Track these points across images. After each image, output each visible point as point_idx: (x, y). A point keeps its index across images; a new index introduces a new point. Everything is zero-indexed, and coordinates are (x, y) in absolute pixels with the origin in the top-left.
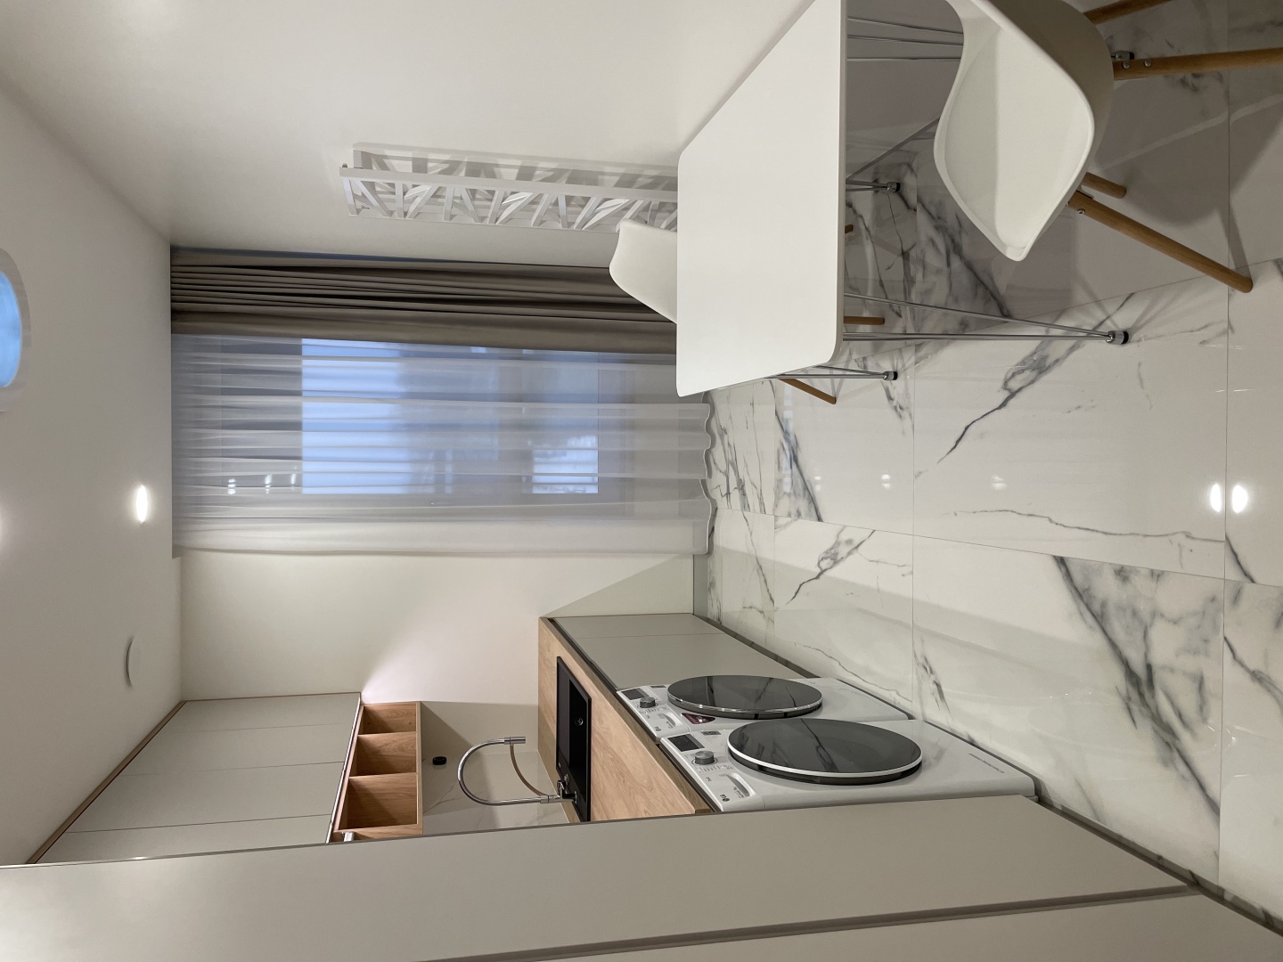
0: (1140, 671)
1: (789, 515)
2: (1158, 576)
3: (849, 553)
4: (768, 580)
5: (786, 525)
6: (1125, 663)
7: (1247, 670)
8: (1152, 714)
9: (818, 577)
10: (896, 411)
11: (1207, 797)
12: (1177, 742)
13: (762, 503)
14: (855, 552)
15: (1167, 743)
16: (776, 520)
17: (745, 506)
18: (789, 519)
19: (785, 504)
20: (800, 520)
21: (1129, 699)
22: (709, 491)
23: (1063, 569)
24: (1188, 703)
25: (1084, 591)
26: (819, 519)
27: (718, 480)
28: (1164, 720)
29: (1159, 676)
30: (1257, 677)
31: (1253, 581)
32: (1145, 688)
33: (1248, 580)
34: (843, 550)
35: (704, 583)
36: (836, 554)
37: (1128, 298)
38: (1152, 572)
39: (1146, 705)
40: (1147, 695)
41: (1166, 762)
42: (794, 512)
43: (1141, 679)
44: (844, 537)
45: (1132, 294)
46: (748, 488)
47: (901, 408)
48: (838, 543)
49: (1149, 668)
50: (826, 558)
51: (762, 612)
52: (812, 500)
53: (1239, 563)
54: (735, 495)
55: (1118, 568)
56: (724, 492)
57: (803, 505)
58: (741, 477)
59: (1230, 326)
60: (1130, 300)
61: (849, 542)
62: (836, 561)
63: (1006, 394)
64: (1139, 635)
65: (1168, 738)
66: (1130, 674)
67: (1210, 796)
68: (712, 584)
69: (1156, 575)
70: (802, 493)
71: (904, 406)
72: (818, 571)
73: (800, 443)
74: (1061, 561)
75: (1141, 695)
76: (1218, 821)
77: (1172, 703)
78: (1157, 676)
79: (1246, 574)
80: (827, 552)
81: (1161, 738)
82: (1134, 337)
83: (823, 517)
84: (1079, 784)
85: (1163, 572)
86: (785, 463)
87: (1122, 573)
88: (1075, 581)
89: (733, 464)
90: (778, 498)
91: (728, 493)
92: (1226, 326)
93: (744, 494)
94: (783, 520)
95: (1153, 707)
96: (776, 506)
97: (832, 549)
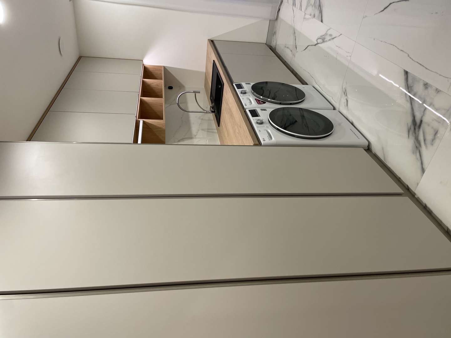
0: (418, 121)
1: (311, 15)
2: (438, 91)
3: (330, 40)
4: (296, 40)
5: (308, 19)
6: (414, 116)
8: (416, 136)
9: (315, 45)
11: (422, 167)
12: (420, 148)
13: (301, 5)
14: (332, 40)
15: (417, 147)
16: (305, 15)
17: (294, 4)
18: (310, 17)
19: (310, 10)
20: (314, 19)
21: (410, 129)
23: (406, 76)
24: (429, 137)
25: (410, 87)
26: (322, 21)
28: (419, 140)
32: (417, 128)
34: (328, 38)
35: (272, 32)
36: (325, 38)
38: (437, 89)
39: (415, 133)
40: (417, 130)
41: (414, 152)
42: (313, 14)
43: (417, 124)
44: (329, 32)
48: (326, 34)
49: (421, 121)
50: (321, 39)
51: (291, 51)
52: (321, 12)
55: (426, 83)
57: (317, 13)
61: (331, 35)
62: (324, 41)
64: (423, 110)
65: (418, 145)
66: (414, 121)
67: (424, 167)
68: (275, 33)
70: (318, 7)
72: (316, 43)
75: (415, 129)
76: (423, 175)
77: (424, 136)
78: (423, 125)
80: (321, 36)
81: (416, 145)
83: (323, 21)
84: (383, 148)
85: (441, 90)
87: (426, 85)
88: (408, 82)
90: (307, 6)
94: (307, 16)
95: (417, 135)
96: (306, 9)
97: (323, 36)
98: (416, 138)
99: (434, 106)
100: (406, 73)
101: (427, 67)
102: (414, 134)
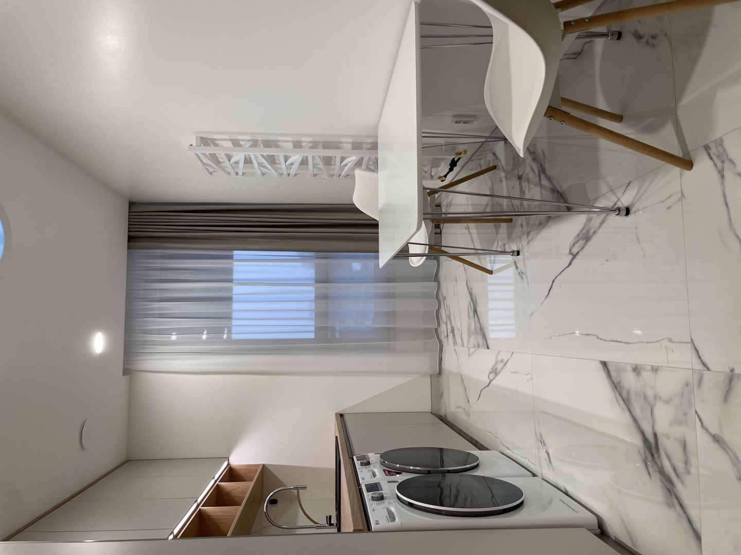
0: (651, 438)
1: (474, 347)
2: (656, 370)
3: (502, 368)
4: (466, 388)
5: (473, 353)
6: (642, 433)
7: (710, 434)
8: (659, 469)
9: (488, 385)
10: (520, 275)
12: (675, 489)
13: (462, 340)
14: (505, 367)
15: (669, 490)
16: (469, 350)
17: (455, 343)
18: (475, 349)
19: (472, 337)
20: (480, 350)
21: (646, 458)
22: (439, 333)
23: (606, 369)
24: (679, 459)
25: (617, 384)
26: (488, 348)
27: (443, 328)
28: (666, 473)
29: (662, 441)
30: (716, 439)
31: (708, 369)
32: (654, 450)
33: (706, 369)
34: (500, 366)
35: (437, 393)
36: (496, 369)
38: (653, 368)
39: (656, 463)
40: (656, 456)
41: (669, 505)
42: (476, 345)
43: (651, 444)
44: (499, 358)
45: (629, 183)
46: (456, 332)
47: (522, 273)
48: (497, 362)
49: (655, 435)
50: (492, 372)
51: (464, 409)
52: (484, 337)
53: (700, 357)
54: (450, 335)
55: (634, 366)
56: (446, 335)
57: (481, 341)
58: (453, 325)
59: (683, 195)
60: (628, 187)
61: (502, 361)
62: (496, 374)
63: (571, 257)
64: (649, 413)
65: (669, 486)
66: (645, 440)
67: (695, 528)
68: (442, 394)
69: (655, 370)
70: (479, 332)
72: (489, 381)
73: (478, 300)
75: (652, 455)
76: (701, 546)
77: (670, 461)
78: (660, 441)
79: (704, 364)
80: (492, 369)
81: (666, 487)
82: (632, 211)
83: (490, 347)
84: (623, 521)
85: (658, 367)
86: (472, 314)
87: (637, 370)
88: (612, 377)
89: (449, 317)
90: (469, 337)
91: (447, 336)
92: (680, 195)
93: (454, 336)
94: (472, 350)
95: (659, 465)
96: (468, 341)
97: (494, 366)
98: (662, 472)
99: (660, 398)
100: (604, 364)
101: (628, 341)
102: (655, 467)
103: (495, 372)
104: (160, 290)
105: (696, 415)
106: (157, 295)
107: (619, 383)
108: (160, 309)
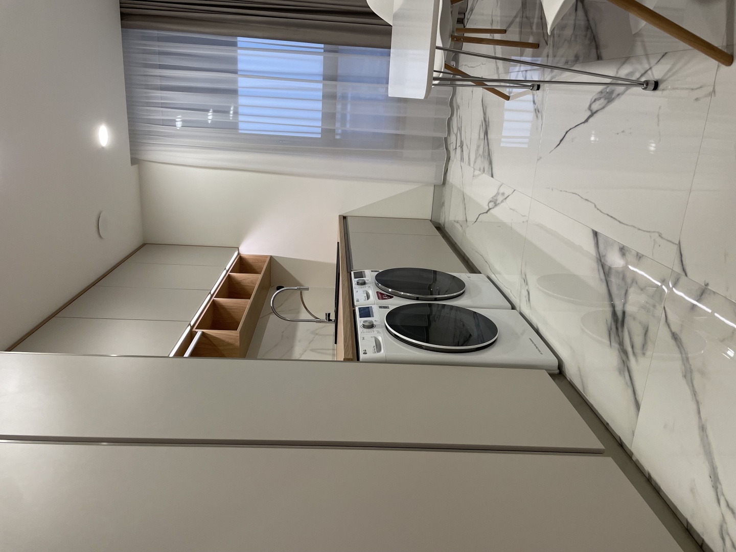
0: (620, 314)
1: (480, 170)
2: (640, 257)
3: (502, 201)
4: (466, 208)
5: (478, 176)
6: (613, 306)
7: (671, 331)
8: (620, 342)
9: (487, 212)
10: (536, 112)
11: (636, 398)
12: (628, 362)
13: (469, 159)
14: (505, 201)
15: (623, 361)
16: (474, 171)
17: (462, 159)
18: (480, 173)
19: (479, 160)
20: (484, 175)
21: (611, 329)
22: (448, 143)
23: (596, 239)
24: (638, 340)
25: (602, 256)
26: (492, 176)
27: (453, 138)
28: (625, 347)
29: (628, 319)
30: (675, 337)
31: (686, 275)
32: (619, 326)
33: (684, 274)
34: (500, 198)
35: (439, 203)
36: (497, 200)
37: (663, 56)
38: (638, 254)
39: (618, 335)
40: (620, 329)
41: (621, 372)
42: (482, 169)
43: (619, 319)
44: (501, 191)
45: (666, 53)
46: (465, 147)
47: (538, 111)
48: (498, 193)
49: (624, 313)
50: (493, 201)
51: (461, 226)
52: (491, 163)
53: (682, 261)
54: (459, 150)
55: (621, 246)
56: (454, 147)
57: (486, 165)
58: (462, 140)
59: (714, 91)
61: (503, 194)
62: (496, 205)
63: (589, 113)
64: (623, 292)
65: (624, 358)
66: (614, 313)
67: (637, 399)
68: (443, 204)
70: (487, 157)
71: (540, 110)
72: (487, 208)
73: (490, 124)
74: (595, 234)
75: (617, 328)
76: (638, 415)
77: (631, 339)
78: (627, 319)
79: (684, 270)
80: (492, 198)
81: (622, 359)
82: (661, 87)
83: (494, 176)
84: (579, 370)
85: (643, 255)
86: (482, 136)
87: (623, 250)
88: (599, 248)
89: (460, 129)
90: (476, 158)
91: (456, 148)
92: (712, 89)
93: (462, 151)
94: (477, 172)
95: (621, 338)
96: (475, 162)
97: (495, 196)
98: (621, 344)
99: (637, 283)
101: (621, 221)
102: (617, 338)
103: (495, 202)
104: (160, 76)
105: (664, 311)
106: (158, 82)
107: (605, 256)
108: (162, 98)
